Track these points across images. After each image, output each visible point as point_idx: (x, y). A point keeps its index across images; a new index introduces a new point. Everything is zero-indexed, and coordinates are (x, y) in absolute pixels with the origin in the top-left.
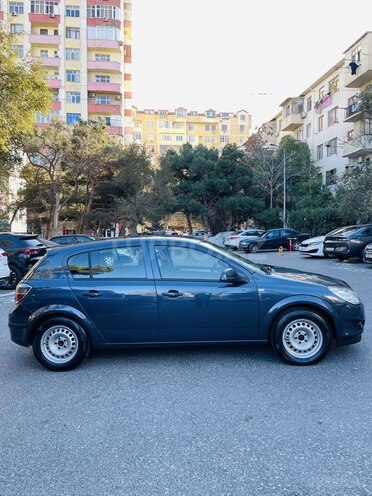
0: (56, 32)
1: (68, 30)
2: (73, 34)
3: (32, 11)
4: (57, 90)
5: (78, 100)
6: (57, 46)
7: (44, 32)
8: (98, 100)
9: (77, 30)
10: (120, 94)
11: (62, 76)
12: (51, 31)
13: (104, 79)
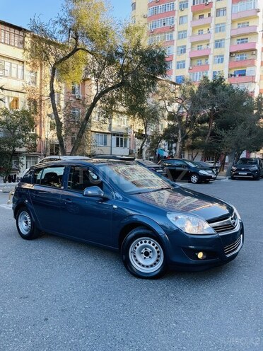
0: (209, 15)
1: (218, 10)
2: (221, 13)
3: (194, 4)
4: (208, 56)
5: (222, 60)
6: (209, 25)
7: (201, 17)
8: (237, 58)
9: (224, 9)
10: (256, 50)
11: (212, 46)
12: (206, 15)
13: (243, 41)
